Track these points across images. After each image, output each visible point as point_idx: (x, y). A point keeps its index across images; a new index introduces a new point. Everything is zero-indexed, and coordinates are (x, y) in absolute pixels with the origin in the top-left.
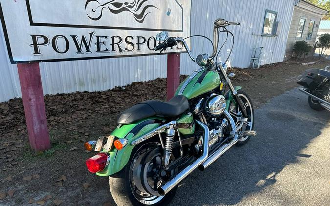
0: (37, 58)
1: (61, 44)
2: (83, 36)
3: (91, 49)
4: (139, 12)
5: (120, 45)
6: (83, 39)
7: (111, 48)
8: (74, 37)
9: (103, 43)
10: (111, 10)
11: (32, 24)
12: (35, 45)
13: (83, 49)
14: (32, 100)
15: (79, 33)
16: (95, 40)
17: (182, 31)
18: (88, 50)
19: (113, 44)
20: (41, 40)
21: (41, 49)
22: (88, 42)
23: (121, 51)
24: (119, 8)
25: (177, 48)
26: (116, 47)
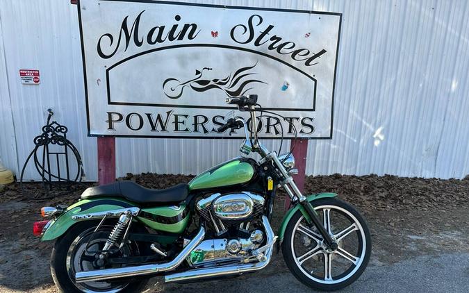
0: (110, 133)
1: (135, 122)
2: (159, 115)
3: (167, 128)
4: (235, 89)
5: (206, 125)
6: (159, 117)
7: (193, 128)
8: (149, 115)
9: (183, 123)
10: (193, 88)
11: (110, 103)
12: (110, 121)
13: (159, 127)
14: (102, 171)
15: (154, 112)
16: (172, 118)
17: (314, 110)
18: (163, 129)
19: (196, 124)
20: (116, 117)
21: (115, 125)
22: (164, 121)
23: (206, 131)
24: (204, 85)
25: (301, 132)
26: (200, 128)
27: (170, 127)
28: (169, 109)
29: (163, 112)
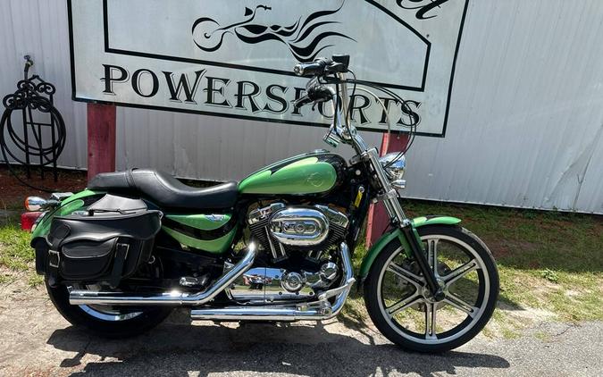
1: (146, 83)
4: (304, 44)
6: (183, 78)
7: (234, 101)
8: (167, 75)
9: (220, 91)
10: (240, 36)
11: (107, 50)
12: (108, 79)
14: (93, 156)
15: (177, 70)
17: (422, 89)
18: (189, 98)
19: (240, 95)
20: (116, 74)
21: (115, 85)
23: (255, 108)
24: (257, 34)
25: (400, 122)
26: (246, 101)
27: (200, 96)
28: (199, 67)
29: (190, 70)
